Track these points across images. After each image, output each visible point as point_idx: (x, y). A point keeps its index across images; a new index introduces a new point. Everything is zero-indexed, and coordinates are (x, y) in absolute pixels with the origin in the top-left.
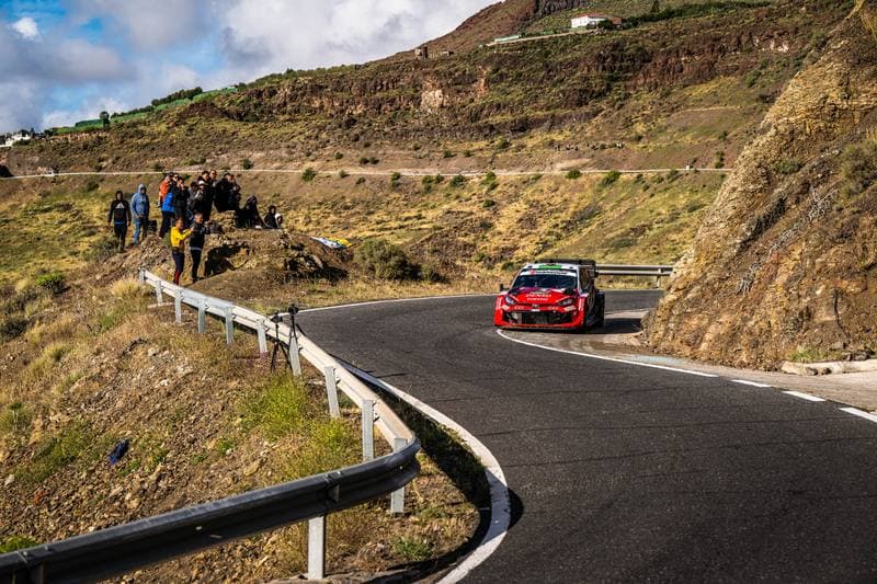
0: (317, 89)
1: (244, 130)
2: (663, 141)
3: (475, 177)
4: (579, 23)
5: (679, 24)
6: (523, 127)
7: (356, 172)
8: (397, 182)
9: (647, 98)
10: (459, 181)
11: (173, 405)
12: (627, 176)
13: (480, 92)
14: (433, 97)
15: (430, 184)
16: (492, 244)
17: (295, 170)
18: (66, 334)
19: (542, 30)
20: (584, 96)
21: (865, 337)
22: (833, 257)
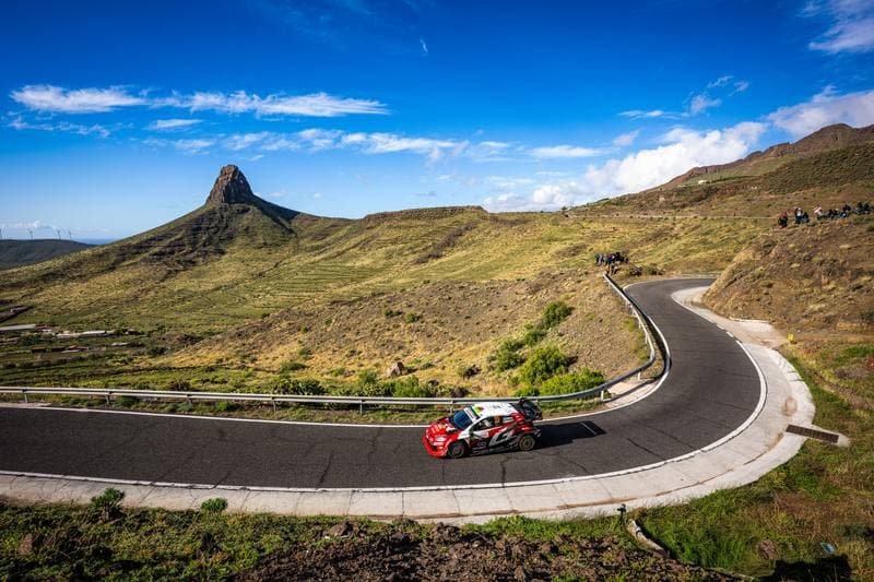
0: (635, 198)
1: (618, 208)
2: (720, 210)
3: (670, 218)
4: (701, 182)
5: (727, 182)
6: (684, 206)
7: (642, 216)
8: (652, 219)
9: (716, 200)
10: (666, 219)
11: (610, 314)
12: (709, 218)
13: (674, 198)
14: (662, 199)
15: (659, 219)
16: (674, 232)
17: (628, 216)
18: (588, 284)
19: (690, 183)
20: (700, 199)
21: (748, 315)
22: (744, 297)
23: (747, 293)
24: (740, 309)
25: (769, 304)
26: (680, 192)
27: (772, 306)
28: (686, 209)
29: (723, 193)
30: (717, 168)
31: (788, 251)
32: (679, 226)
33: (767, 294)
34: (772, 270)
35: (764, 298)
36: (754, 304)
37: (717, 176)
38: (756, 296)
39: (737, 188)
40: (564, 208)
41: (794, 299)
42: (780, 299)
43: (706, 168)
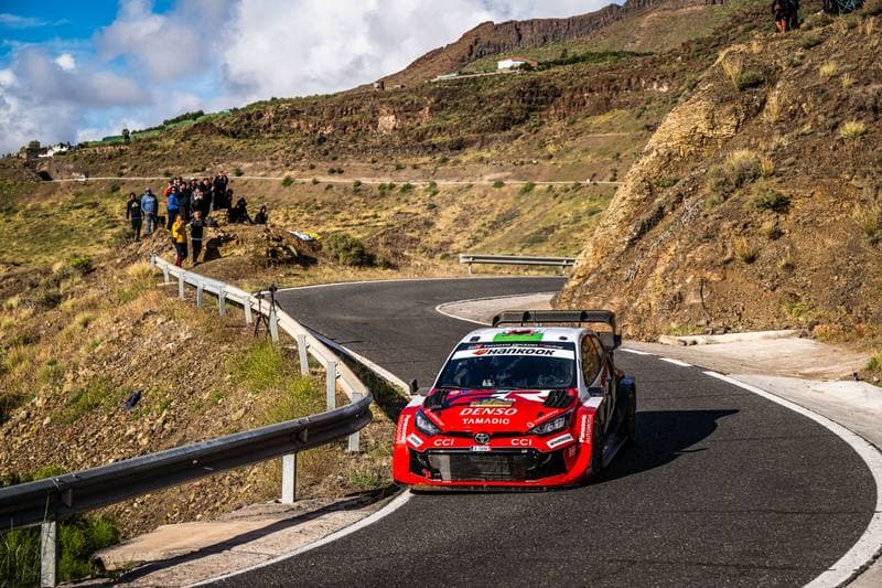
0: (295, 113)
1: (237, 145)
2: (569, 159)
3: (420, 185)
4: (505, 65)
5: (582, 67)
6: (459, 146)
7: (326, 179)
8: (358, 188)
9: (556, 125)
10: (407, 188)
11: (176, 364)
12: (541, 186)
13: (425, 119)
14: (388, 121)
15: (384, 191)
16: (433, 238)
17: (277, 178)
18: (93, 306)
19: (475, 70)
20: (507, 123)
21: (723, 316)
22: (700, 253)
23: (709, 237)
24: (692, 299)
25: (789, 267)
26: (446, 98)
27: (802, 278)
28: (470, 155)
29: (572, 104)
30: (551, 30)
31: (820, 91)
32: (452, 212)
33: (776, 235)
34: (779, 155)
35: (769, 251)
36: (736, 277)
37: (551, 52)
38: (741, 245)
39: (611, 85)
40: (35, 149)
41: (864, 242)
42: (818, 248)
43: (516, 28)
